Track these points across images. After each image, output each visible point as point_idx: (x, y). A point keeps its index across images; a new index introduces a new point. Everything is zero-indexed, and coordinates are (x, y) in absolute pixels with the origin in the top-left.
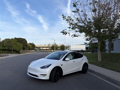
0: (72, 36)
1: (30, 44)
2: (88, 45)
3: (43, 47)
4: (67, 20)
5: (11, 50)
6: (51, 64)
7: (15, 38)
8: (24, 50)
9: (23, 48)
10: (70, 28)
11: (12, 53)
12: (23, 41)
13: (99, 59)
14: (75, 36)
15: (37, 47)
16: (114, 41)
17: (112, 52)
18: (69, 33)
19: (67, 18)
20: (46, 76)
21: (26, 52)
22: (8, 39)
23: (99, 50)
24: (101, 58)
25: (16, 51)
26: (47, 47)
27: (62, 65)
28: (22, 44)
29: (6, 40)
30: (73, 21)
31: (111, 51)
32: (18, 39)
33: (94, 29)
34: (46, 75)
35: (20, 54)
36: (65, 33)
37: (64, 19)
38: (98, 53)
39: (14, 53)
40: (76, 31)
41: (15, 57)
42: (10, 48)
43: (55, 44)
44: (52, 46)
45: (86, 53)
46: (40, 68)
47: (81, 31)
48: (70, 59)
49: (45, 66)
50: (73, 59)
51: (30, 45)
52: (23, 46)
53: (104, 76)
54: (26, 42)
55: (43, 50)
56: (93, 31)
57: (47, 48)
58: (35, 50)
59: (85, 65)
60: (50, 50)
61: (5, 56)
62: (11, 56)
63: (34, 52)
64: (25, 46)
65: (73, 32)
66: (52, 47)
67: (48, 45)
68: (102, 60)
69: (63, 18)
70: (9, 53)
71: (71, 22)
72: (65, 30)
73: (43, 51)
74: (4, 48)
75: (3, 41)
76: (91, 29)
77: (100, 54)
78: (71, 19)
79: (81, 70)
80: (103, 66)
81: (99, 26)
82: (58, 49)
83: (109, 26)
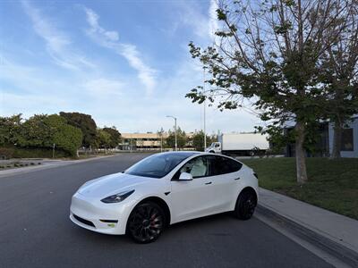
0: (219, 107)
1: (105, 129)
2: (264, 133)
3: (145, 140)
4: (205, 59)
5: (49, 148)
6: (133, 191)
7: (62, 114)
8: (88, 147)
9: (84, 142)
10: (214, 84)
11: (51, 157)
12: (83, 123)
13: (301, 177)
14: (228, 106)
15: (126, 140)
16: (353, 120)
17: (344, 154)
18: (210, 98)
19: (204, 54)
20: (115, 224)
21: (92, 153)
22: (43, 117)
24: (305, 173)
25: (64, 151)
26: (156, 140)
27: (166, 194)
28: (80, 130)
29: (37, 118)
30: (220, 61)
31: (342, 152)
32: (70, 115)
33: (284, 85)
34: (116, 221)
35: (76, 159)
36: (198, 98)
37: (194, 57)
38: (297, 158)
39: (59, 157)
40: (233, 93)
41: (60, 167)
42: (47, 143)
43: (179, 130)
44: (168, 136)
45: (270, 157)
47: (247, 93)
48: (194, 178)
49: (115, 196)
50: (206, 176)
51: (103, 133)
52: (85, 137)
53: (302, 228)
54: (93, 124)
55: (145, 147)
56: (280, 90)
57: (156, 143)
58: (121, 148)
59: (248, 194)
60: (164, 147)
61: (32, 164)
62: (49, 164)
63: (118, 154)
64: (89, 136)
65: (222, 96)
66: (168, 140)
67: (160, 133)
68: (310, 179)
69: (191, 52)
70: (44, 157)
71: (216, 63)
72: (199, 90)
73: (143, 152)
74: (31, 143)
75: (28, 122)
76: (275, 85)
77: (303, 161)
78: (214, 57)
79: (233, 209)
80: (310, 197)
81: (298, 77)
82: (187, 145)
83: (335, 75)
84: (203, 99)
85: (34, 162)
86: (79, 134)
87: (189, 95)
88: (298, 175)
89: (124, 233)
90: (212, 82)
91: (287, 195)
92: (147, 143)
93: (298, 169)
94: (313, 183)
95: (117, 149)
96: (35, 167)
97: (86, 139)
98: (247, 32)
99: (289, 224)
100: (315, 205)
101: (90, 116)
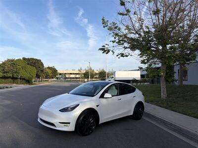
0: (117, 56)
1: (49, 68)
2: (144, 70)
3: (71, 74)
4: (110, 29)
5: (16, 78)
6: (79, 105)
7: (24, 59)
9: (37, 75)
10: (115, 43)
11: (18, 84)
12: (36, 64)
13: (163, 95)
14: (122, 55)
15: (60, 74)
16: (188, 64)
17: (184, 83)
18: (113, 51)
19: (110, 26)
20: (68, 125)
21: (41, 81)
22: (13, 61)
23: (162, 80)
24: (165, 93)
25: (25, 80)
26: (77, 74)
27: (97, 106)
28: (35, 68)
29: (9, 61)
30: (119, 29)
31: (183, 82)
32: (29, 60)
33: (155, 44)
34: (69, 123)
35: (32, 84)
36: (106, 51)
37: (104, 27)
38: (161, 85)
39: (23, 84)
40: (125, 48)
42: (15, 76)
43: (91, 69)
44: (84, 72)
45: (142, 84)
46: (60, 111)
47: (133, 48)
48: (113, 96)
49: (68, 108)
50: (117, 95)
51: (48, 70)
53: (171, 125)
54: (42, 64)
55: (71, 78)
56: (153, 47)
57: (78, 76)
58: (57, 78)
60: (82, 78)
61: (7, 87)
62: (17, 88)
63: (56, 82)
64: (40, 72)
66: (85, 74)
67: (79, 70)
68: (168, 96)
71: (117, 31)
72: (106, 46)
73: (70, 81)
74: (6, 75)
75: (4, 63)
76: (150, 44)
77: (165, 86)
78: (116, 28)
79: (132, 114)
80: (170, 106)
81: (164, 39)
82: (95, 77)
83: (180, 39)
84: (109, 51)
85: (8, 86)
86: (34, 71)
87: (100, 49)
88: (162, 94)
89: (74, 130)
90: (114, 42)
91: (157, 105)
92: (72, 76)
93: (162, 91)
94: (170, 99)
95: (55, 79)
96: (8, 89)
97: (38, 73)
98: (134, 14)
99: (163, 122)
100: (174, 111)
101: (40, 60)
